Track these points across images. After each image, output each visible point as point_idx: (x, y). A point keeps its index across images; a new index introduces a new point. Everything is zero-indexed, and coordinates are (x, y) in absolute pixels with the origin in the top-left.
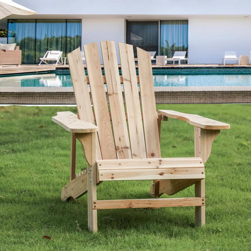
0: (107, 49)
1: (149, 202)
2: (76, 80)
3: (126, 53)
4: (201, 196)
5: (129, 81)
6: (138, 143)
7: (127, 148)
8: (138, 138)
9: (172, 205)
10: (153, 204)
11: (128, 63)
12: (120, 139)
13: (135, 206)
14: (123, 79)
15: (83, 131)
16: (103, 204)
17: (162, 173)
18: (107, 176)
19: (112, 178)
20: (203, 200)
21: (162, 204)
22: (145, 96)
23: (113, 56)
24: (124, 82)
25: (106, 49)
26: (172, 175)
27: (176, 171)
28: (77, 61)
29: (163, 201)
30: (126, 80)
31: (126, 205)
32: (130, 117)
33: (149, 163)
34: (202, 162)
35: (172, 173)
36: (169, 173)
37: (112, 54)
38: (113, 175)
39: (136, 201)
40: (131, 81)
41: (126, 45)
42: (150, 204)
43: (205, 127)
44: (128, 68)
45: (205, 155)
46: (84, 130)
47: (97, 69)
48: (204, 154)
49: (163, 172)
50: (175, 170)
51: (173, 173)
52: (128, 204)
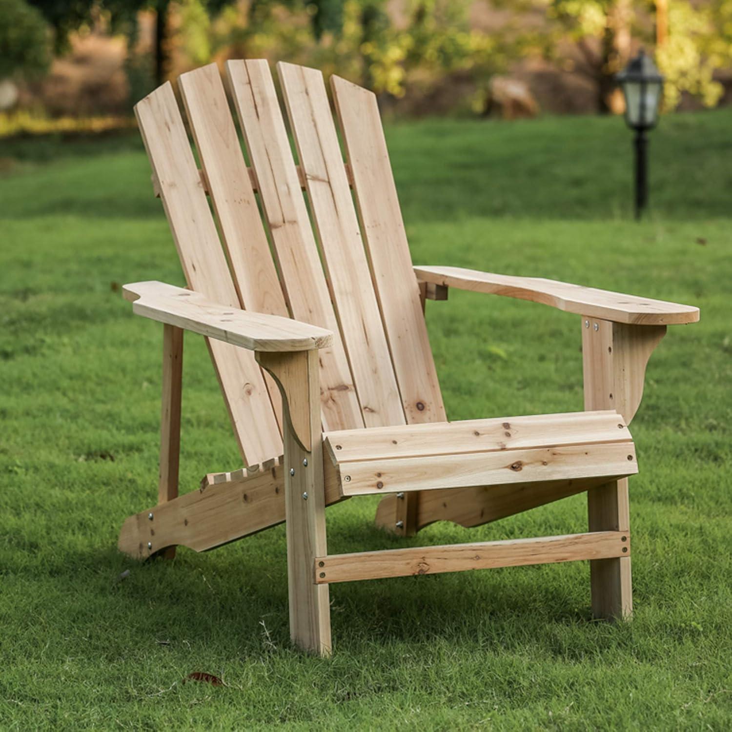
0: (250, 83)
1: (473, 554)
2: (172, 185)
3: (305, 94)
4: (617, 526)
5: (323, 181)
6: (375, 371)
7: (344, 388)
8: (372, 357)
9: (539, 560)
10: (485, 558)
11: (315, 126)
12: (320, 361)
13: (436, 566)
14: (308, 177)
15: (297, 345)
16: (345, 567)
17: (517, 463)
18: (364, 480)
19: (380, 485)
20: (624, 539)
21: (512, 557)
22: (376, 225)
23: (268, 104)
24: (311, 184)
25: (247, 83)
26: (544, 467)
27: (555, 456)
28: (166, 124)
29: (515, 549)
30: (315, 178)
31: (409, 566)
32: (341, 293)
33: (477, 434)
34: (623, 424)
35: (544, 463)
36: (537, 461)
37: (264, 100)
38: (379, 475)
39: (438, 551)
40: (329, 183)
41: (301, 69)
42: (478, 558)
43: (633, 317)
44: (317, 141)
45: (628, 403)
46: (300, 341)
47: (228, 147)
48: (625, 400)
49: (520, 462)
50: (552, 453)
51: (550, 462)
52: (415, 561)
